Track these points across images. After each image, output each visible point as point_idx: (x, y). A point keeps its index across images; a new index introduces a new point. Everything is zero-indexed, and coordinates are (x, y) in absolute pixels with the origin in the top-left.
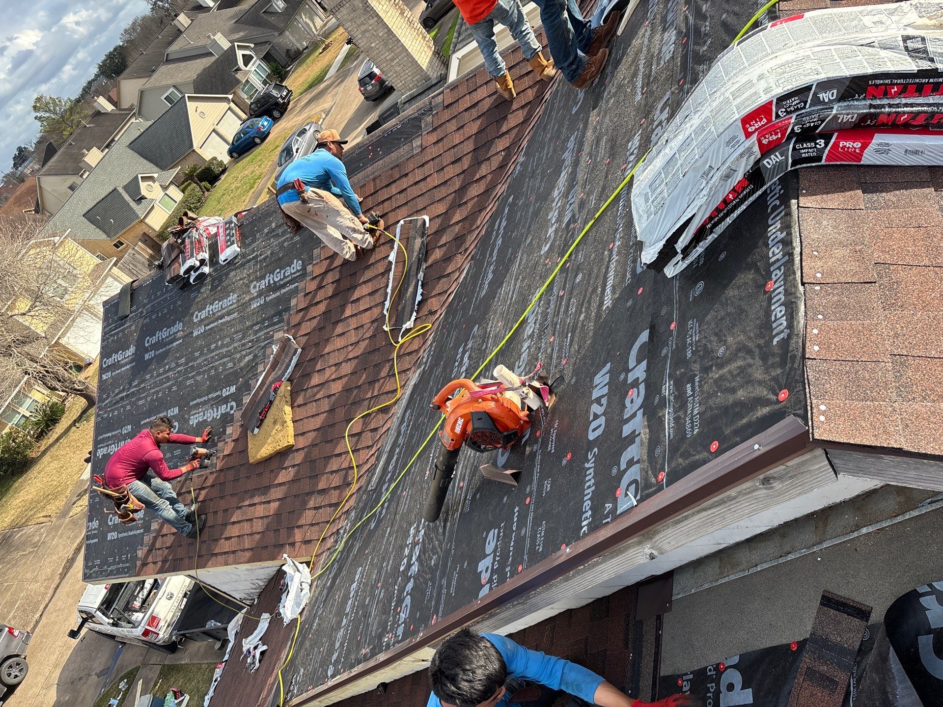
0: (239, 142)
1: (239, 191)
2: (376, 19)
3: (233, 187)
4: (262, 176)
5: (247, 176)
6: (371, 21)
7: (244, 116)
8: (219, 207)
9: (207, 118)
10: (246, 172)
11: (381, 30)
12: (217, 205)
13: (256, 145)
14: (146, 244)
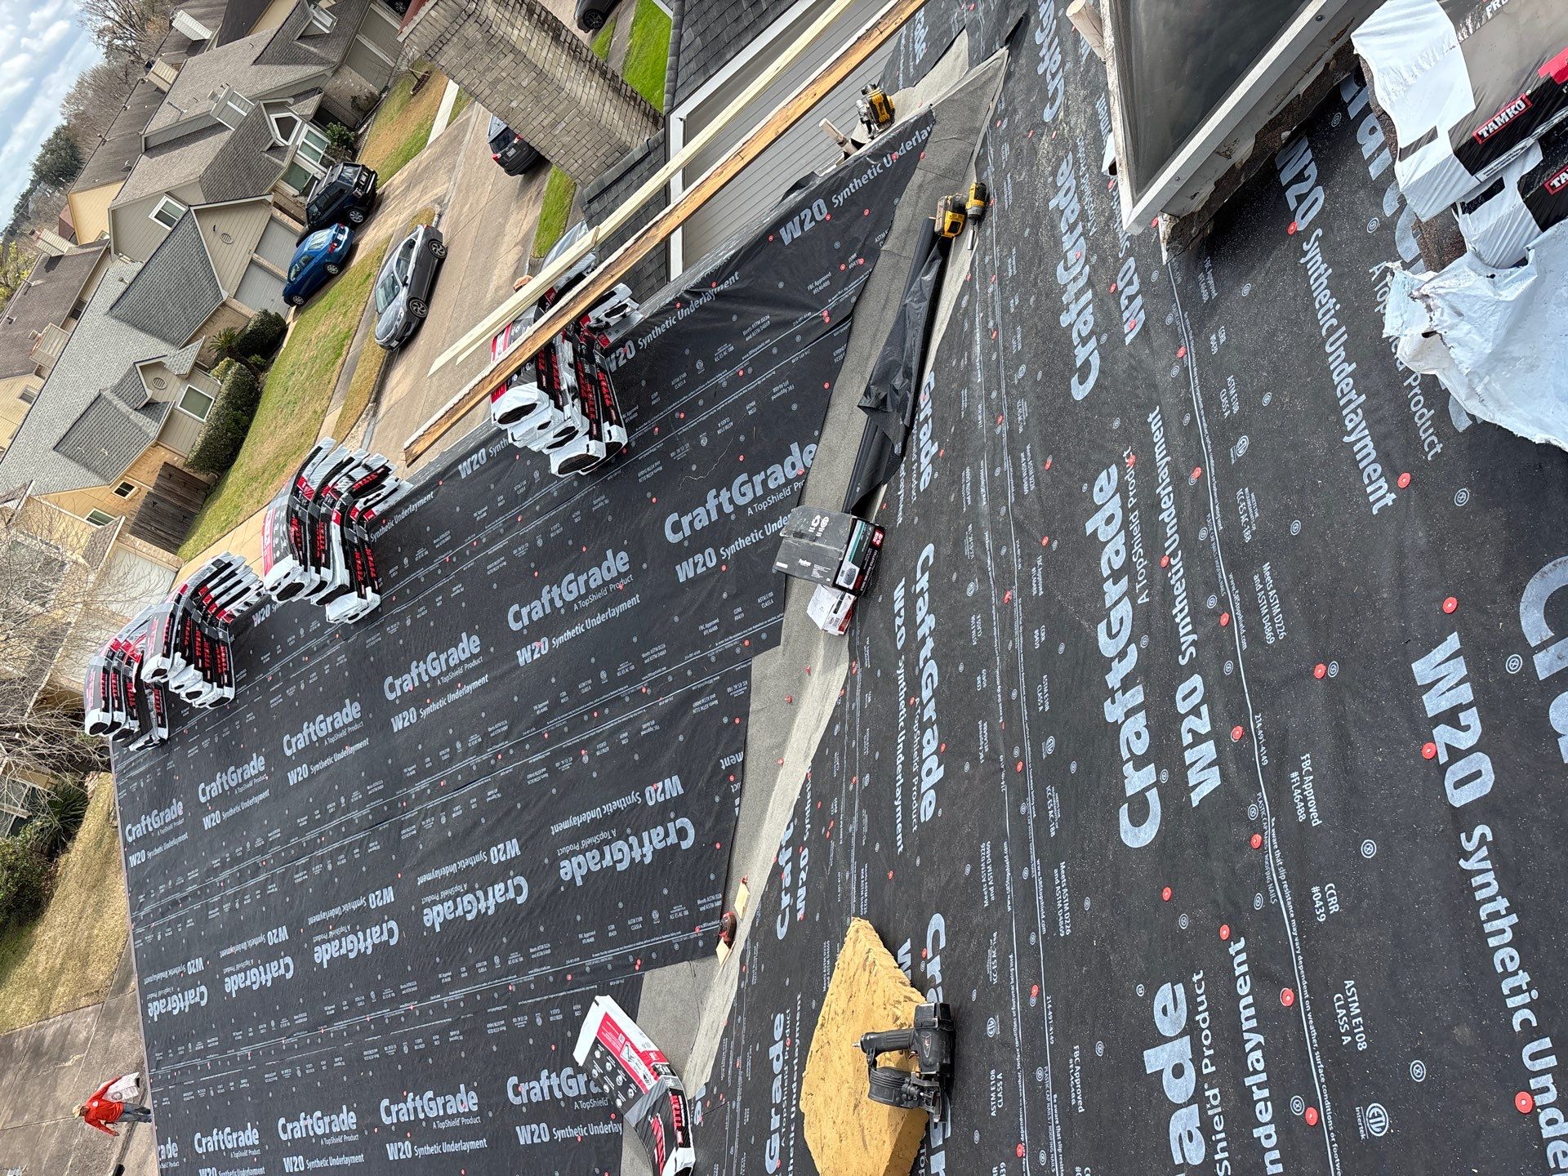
1: (317, 366)
2: (511, 56)
6: (504, 63)
7: (298, 227)
9: (236, 243)
11: (524, 75)
13: (332, 276)
14: (173, 482)
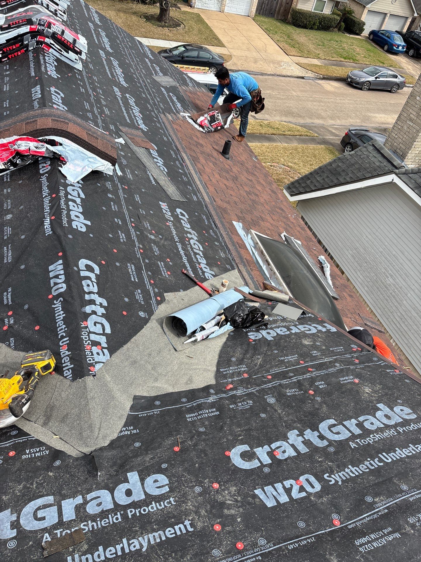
0: (381, 35)
1: (341, 51)
3: (345, 45)
4: (356, 62)
5: (354, 51)
7: (405, 30)
8: (326, 42)
9: (393, 5)
10: (358, 50)
12: (327, 40)
13: (382, 48)
14: (285, 6)
